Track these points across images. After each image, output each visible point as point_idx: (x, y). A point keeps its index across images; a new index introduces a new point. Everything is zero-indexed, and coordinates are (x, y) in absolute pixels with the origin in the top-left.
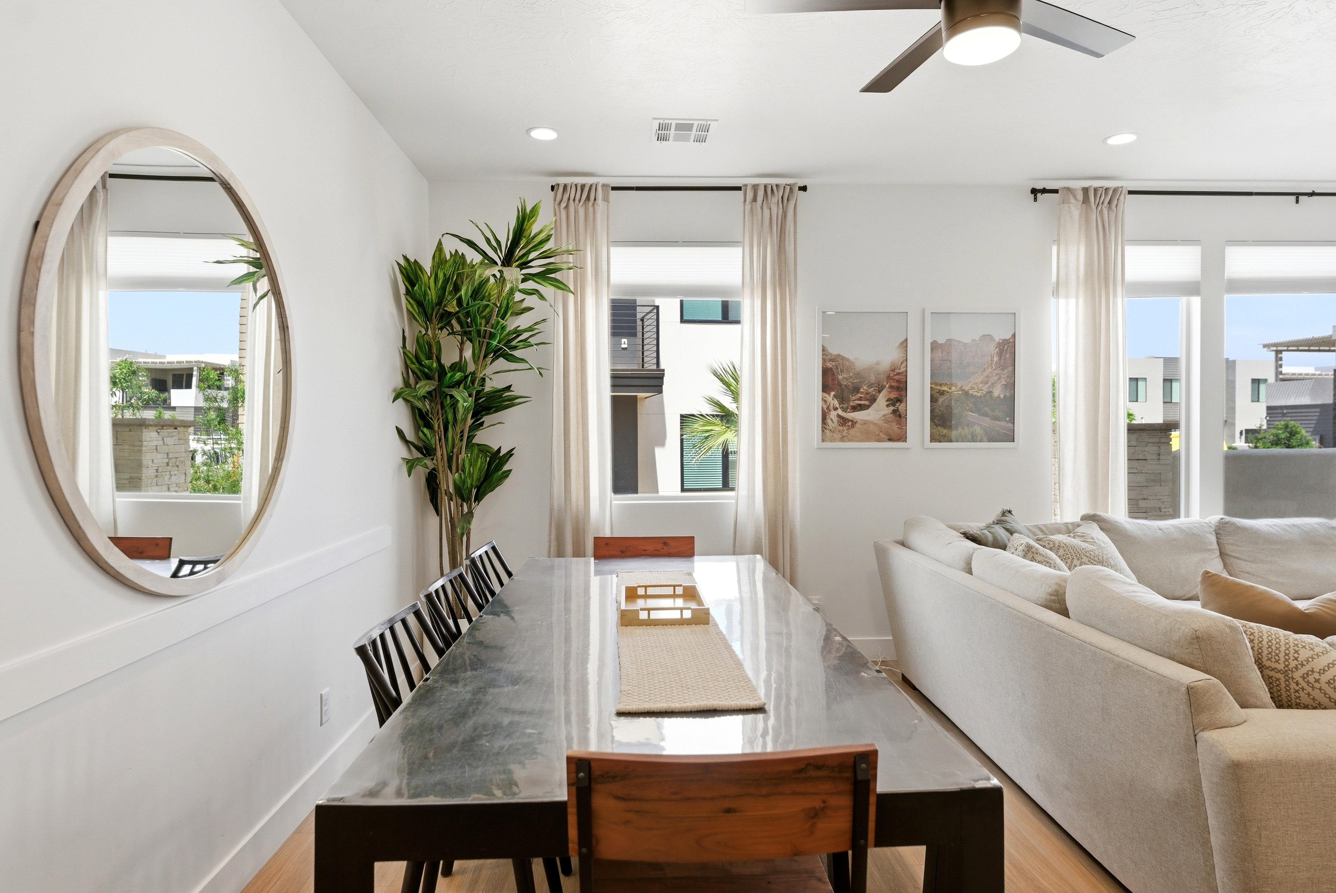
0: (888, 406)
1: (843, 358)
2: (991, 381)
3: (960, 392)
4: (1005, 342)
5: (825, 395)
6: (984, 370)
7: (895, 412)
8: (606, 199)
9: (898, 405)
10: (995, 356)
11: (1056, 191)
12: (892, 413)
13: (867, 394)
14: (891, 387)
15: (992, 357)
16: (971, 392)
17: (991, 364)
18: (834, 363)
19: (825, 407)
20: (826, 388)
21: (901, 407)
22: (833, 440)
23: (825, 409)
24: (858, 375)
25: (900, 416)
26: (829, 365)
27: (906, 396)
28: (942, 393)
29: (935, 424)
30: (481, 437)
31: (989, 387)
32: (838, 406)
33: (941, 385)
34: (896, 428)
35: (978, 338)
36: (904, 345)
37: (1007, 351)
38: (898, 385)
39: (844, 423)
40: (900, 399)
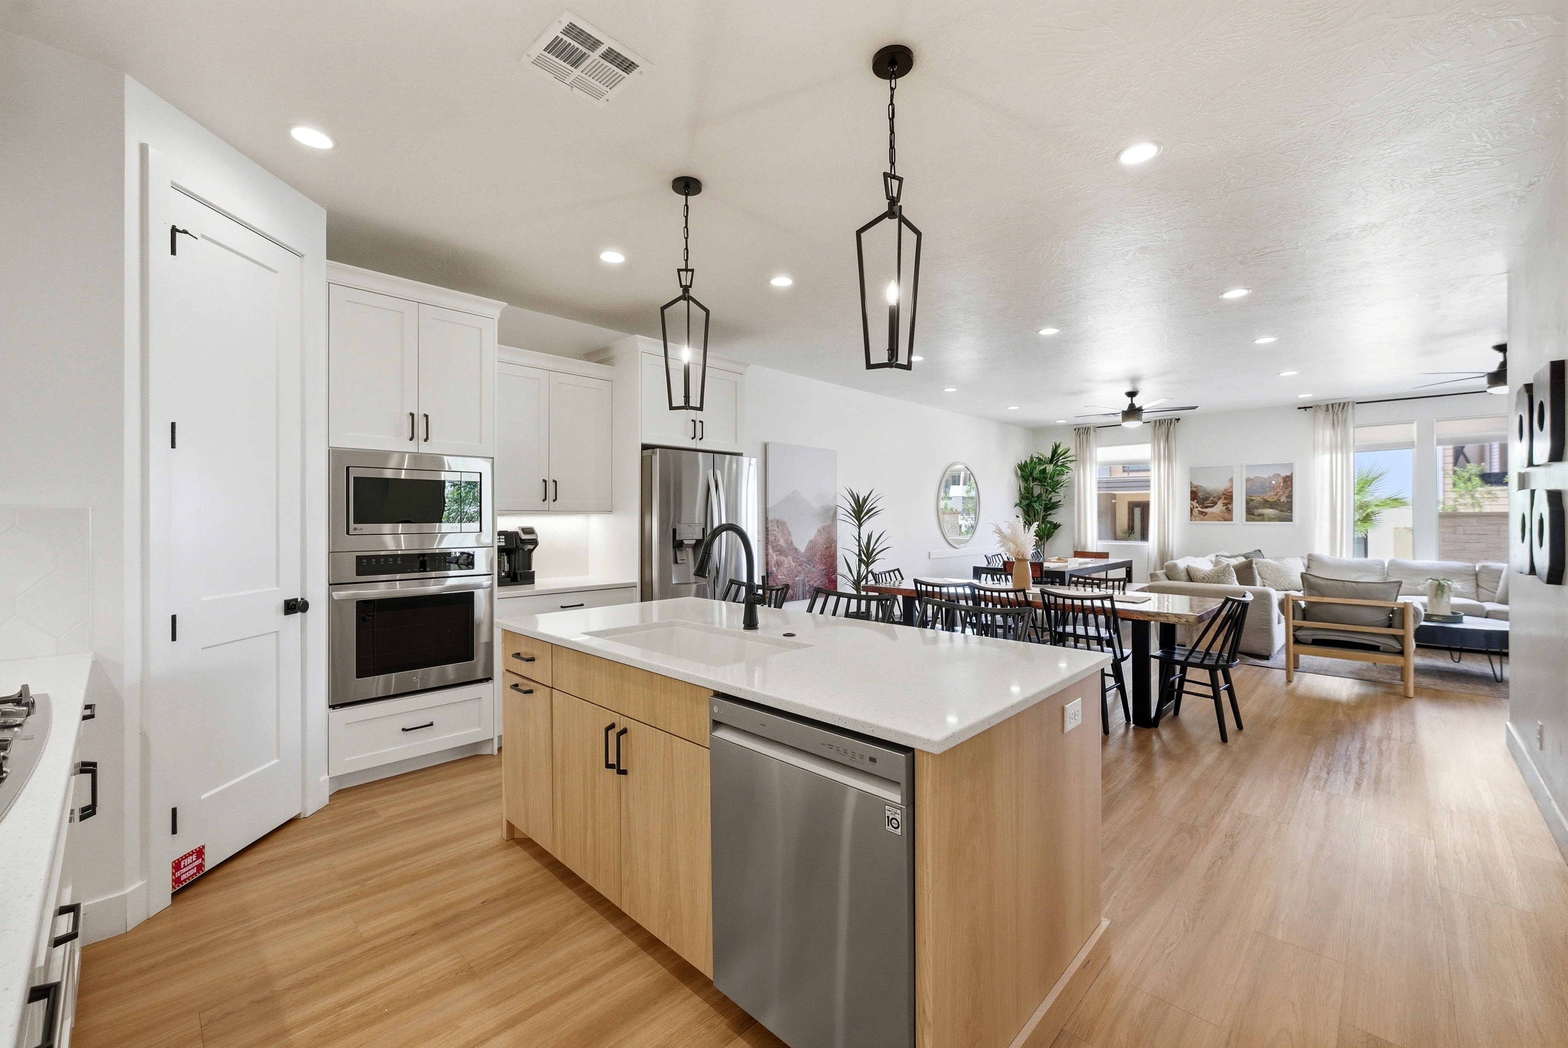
0: (1223, 506)
1: (1201, 486)
2: (1279, 494)
3: (1262, 499)
4: (1287, 477)
5: (1192, 502)
6: (1274, 489)
7: (1226, 509)
8: (1095, 431)
9: (1228, 505)
10: (1281, 483)
11: (1312, 407)
13: (1213, 501)
14: (1225, 498)
15: (1279, 483)
16: (1267, 499)
17: (1279, 487)
18: (1196, 488)
19: (1192, 507)
20: (1192, 499)
21: (1230, 506)
22: (1196, 520)
24: (1208, 493)
25: (1230, 510)
26: (1194, 489)
27: (1233, 501)
28: (1252, 500)
29: (1248, 514)
30: (1049, 519)
31: (1278, 497)
32: (1198, 506)
33: (1251, 496)
34: (1227, 515)
35: (1271, 476)
36: (1232, 480)
37: (1288, 481)
38: (1228, 497)
39: (1201, 513)
40: (1230, 502)
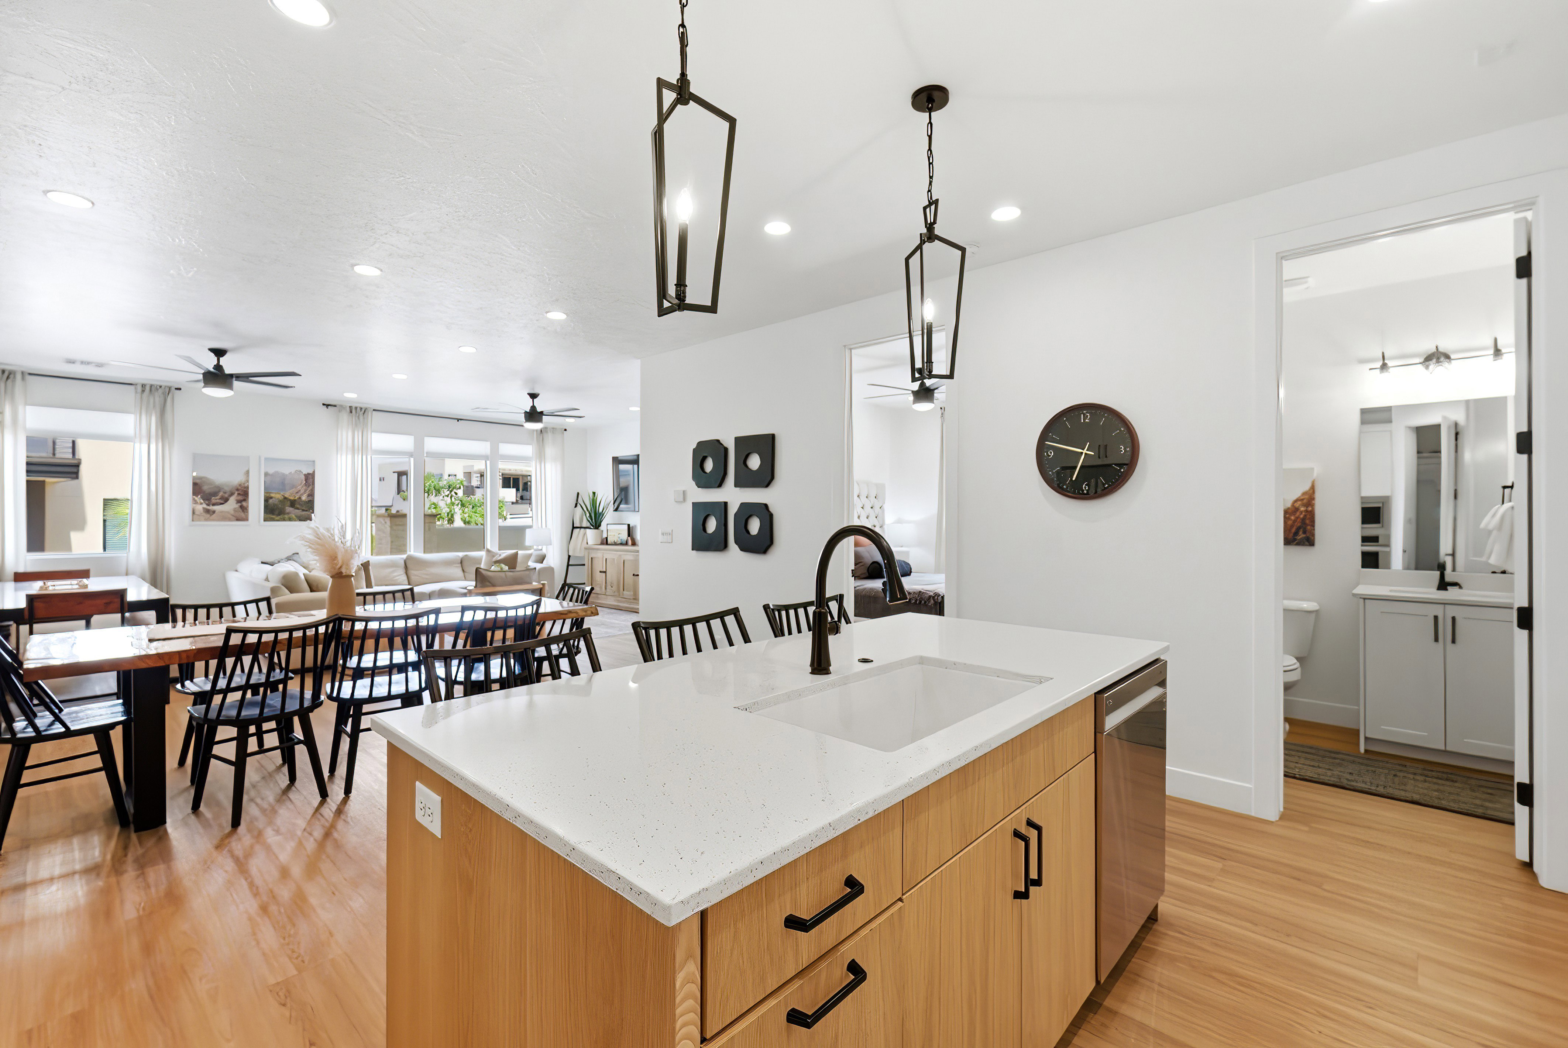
0: (236, 503)
1: (207, 479)
2: (300, 493)
3: (282, 498)
4: (309, 475)
5: (194, 497)
6: (297, 487)
9: (243, 502)
10: (303, 481)
11: (335, 406)
12: (239, 507)
13: (223, 497)
14: (239, 494)
16: (288, 498)
17: (301, 485)
18: (200, 481)
20: (195, 494)
21: (244, 504)
22: (199, 520)
23: (194, 505)
24: (216, 487)
25: (244, 509)
26: (197, 481)
27: (248, 499)
28: (271, 498)
29: (267, 513)
32: (203, 503)
33: (270, 494)
34: (242, 515)
35: (292, 472)
36: (248, 472)
37: (310, 479)
38: (243, 493)
39: (207, 511)
40: (244, 500)
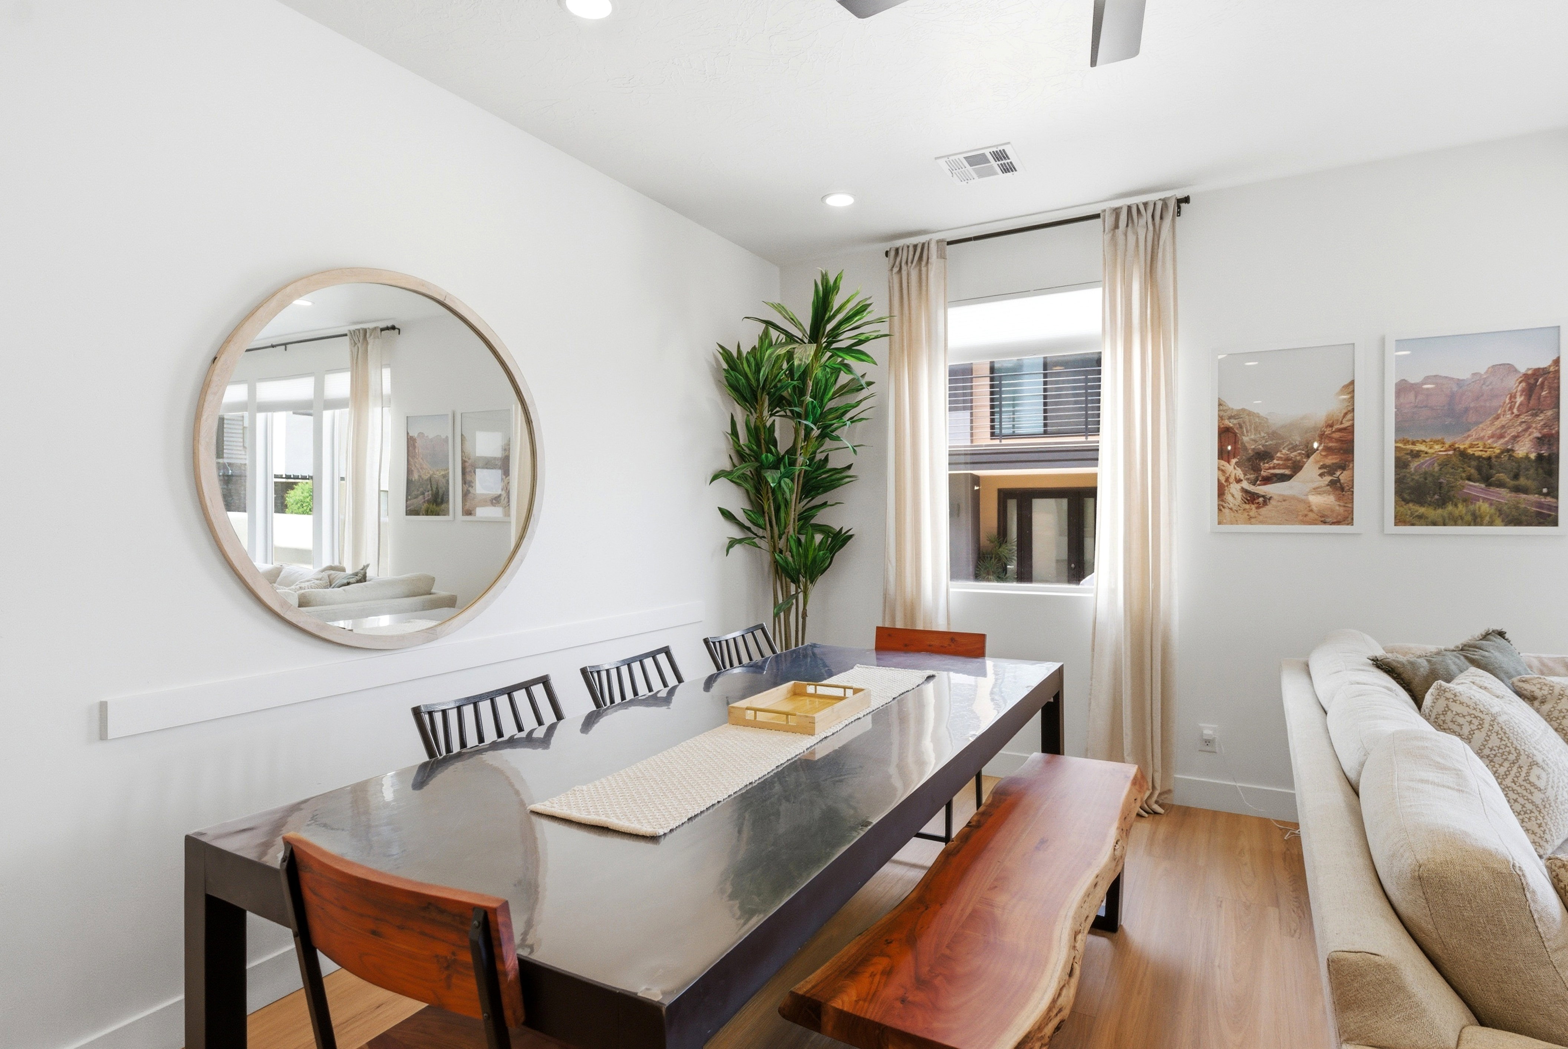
0: (1321, 475)
1: (1250, 414)
2: (1513, 432)
3: (1451, 453)
4: (1541, 372)
5: (1223, 462)
6: (1498, 418)
7: (1332, 483)
8: (942, 256)
9: (1338, 473)
10: (1518, 394)
12: (1328, 485)
13: (1288, 459)
14: (1326, 449)
15: (1513, 397)
16: (1470, 451)
17: (1511, 408)
18: (1235, 421)
19: (1223, 480)
20: (1223, 455)
21: (1343, 477)
22: (1234, 522)
23: (1223, 482)
24: (1273, 435)
25: (1342, 489)
26: (1228, 423)
27: (1353, 461)
28: (1416, 455)
29: (1404, 500)
30: (822, 518)
31: (1507, 443)
32: (1242, 477)
33: (1413, 443)
34: (1334, 506)
35: (1483, 371)
36: (1350, 388)
37: (1542, 388)
38: (1339, 444)
39: (1251, 498)
40: (1343, 468)
